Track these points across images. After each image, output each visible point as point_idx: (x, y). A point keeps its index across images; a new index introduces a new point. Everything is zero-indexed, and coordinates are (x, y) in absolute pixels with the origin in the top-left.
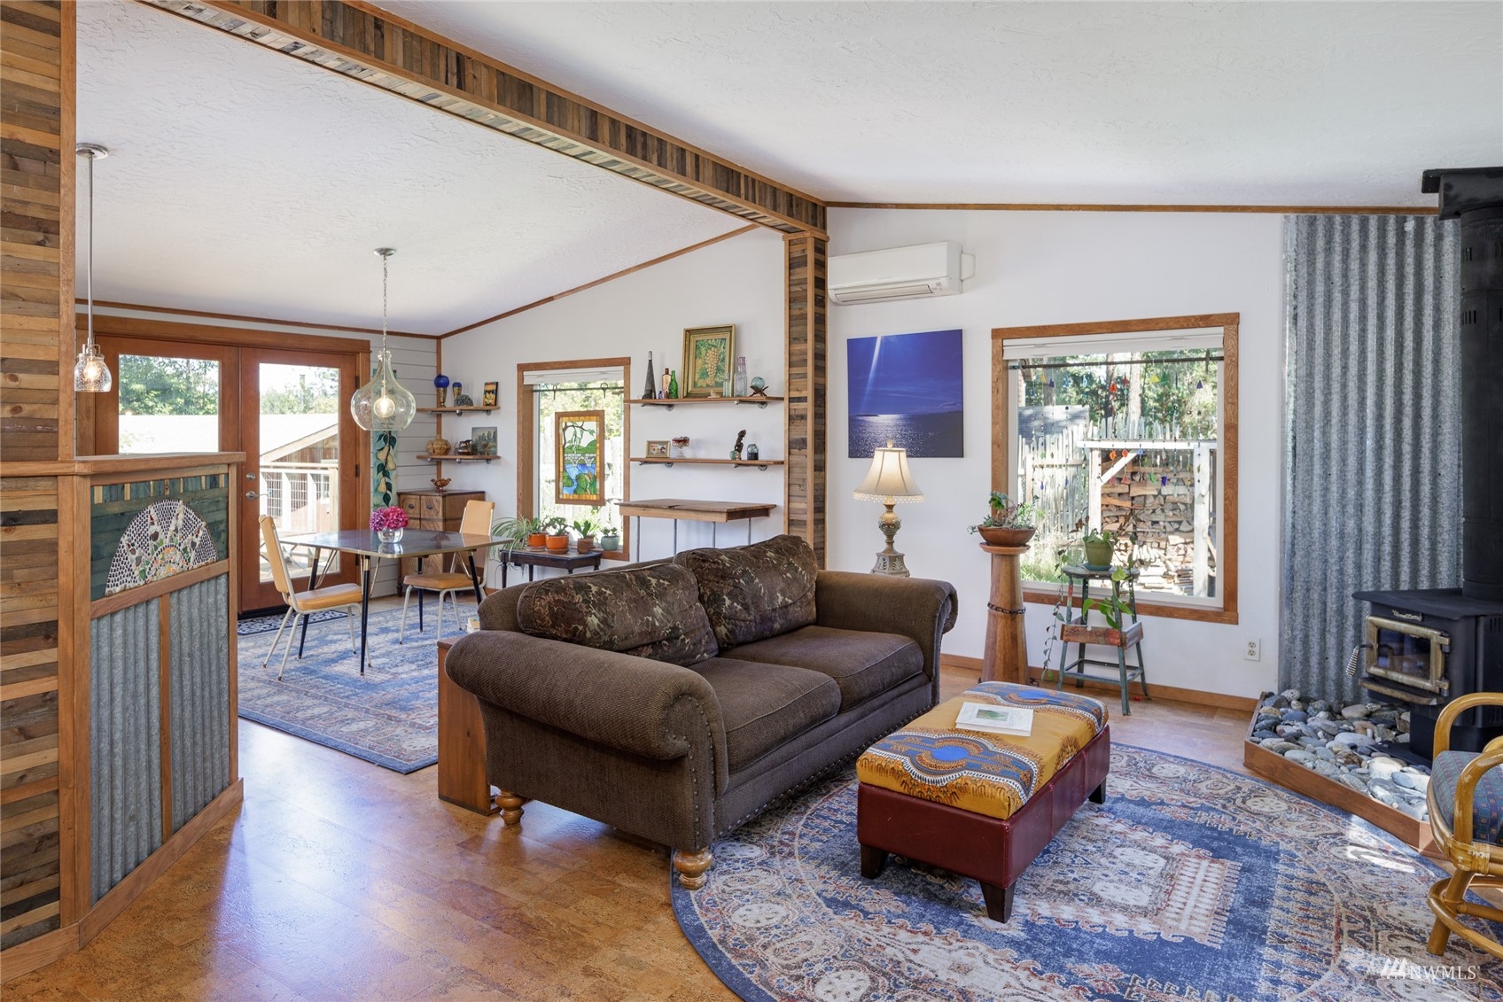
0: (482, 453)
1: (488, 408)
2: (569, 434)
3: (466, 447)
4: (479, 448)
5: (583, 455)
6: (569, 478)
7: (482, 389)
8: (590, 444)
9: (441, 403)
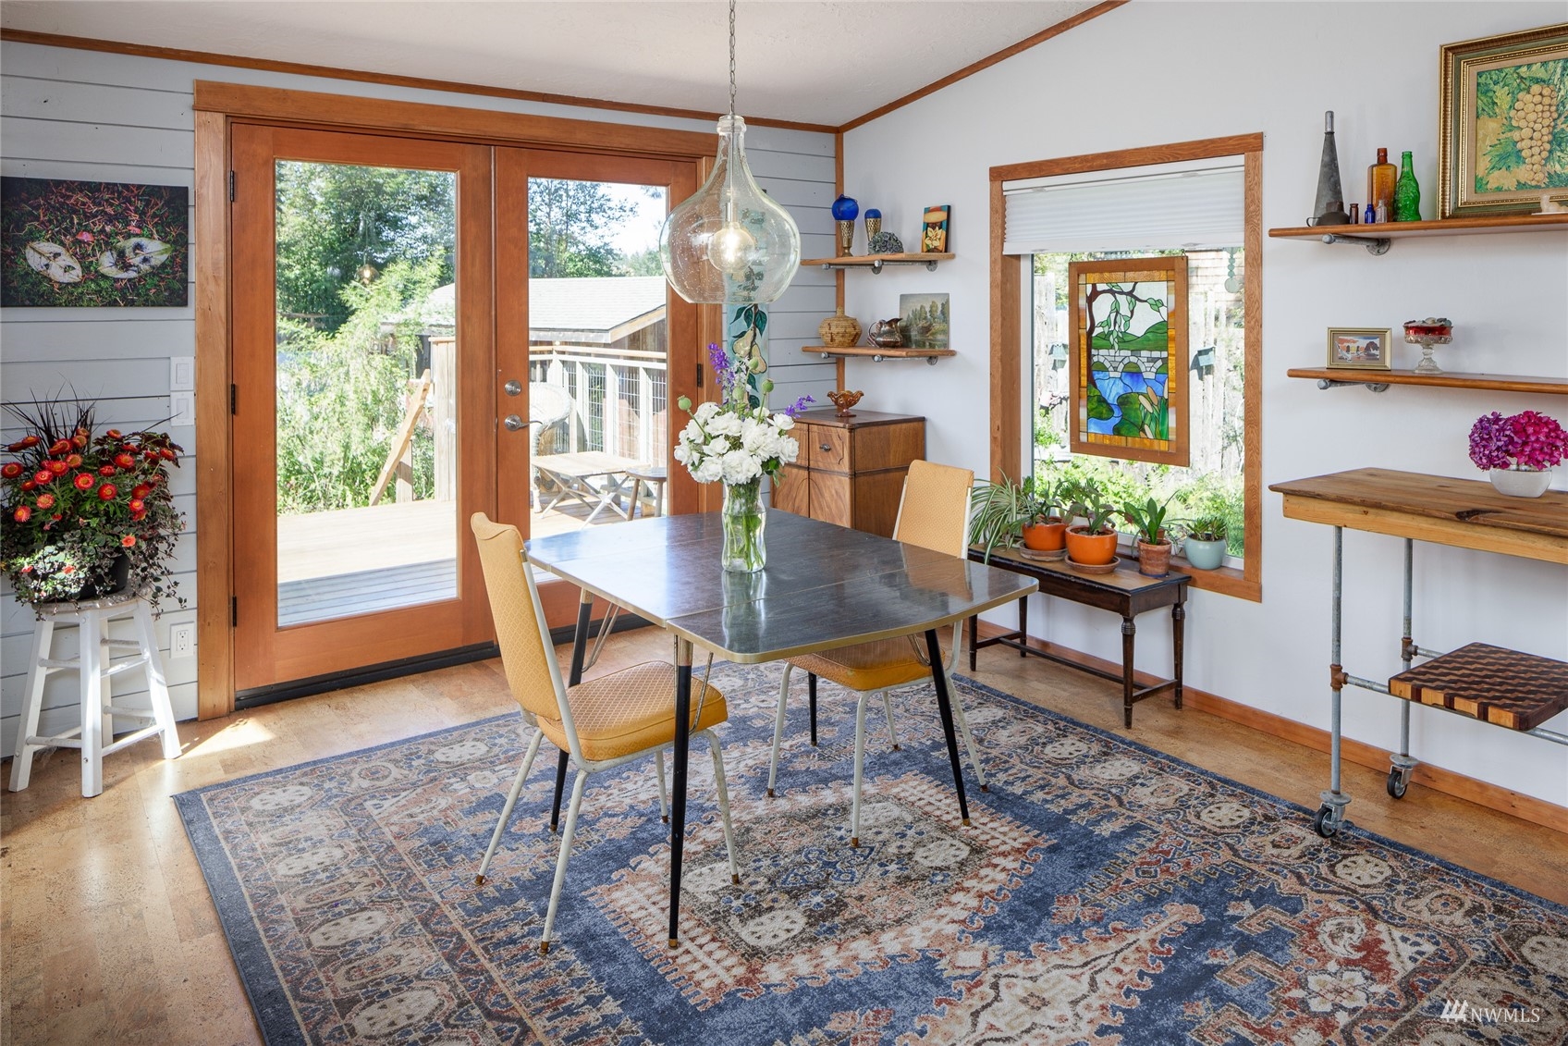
0: (921, 344)
1: (932, 256)
2: (1102, 308)
3: (890, 333)
4: (914, 334)
5: (1135, 352)
6: (1102, 400)
7: (920, 220)
8: (1153, 329)
9: (843, 249)
